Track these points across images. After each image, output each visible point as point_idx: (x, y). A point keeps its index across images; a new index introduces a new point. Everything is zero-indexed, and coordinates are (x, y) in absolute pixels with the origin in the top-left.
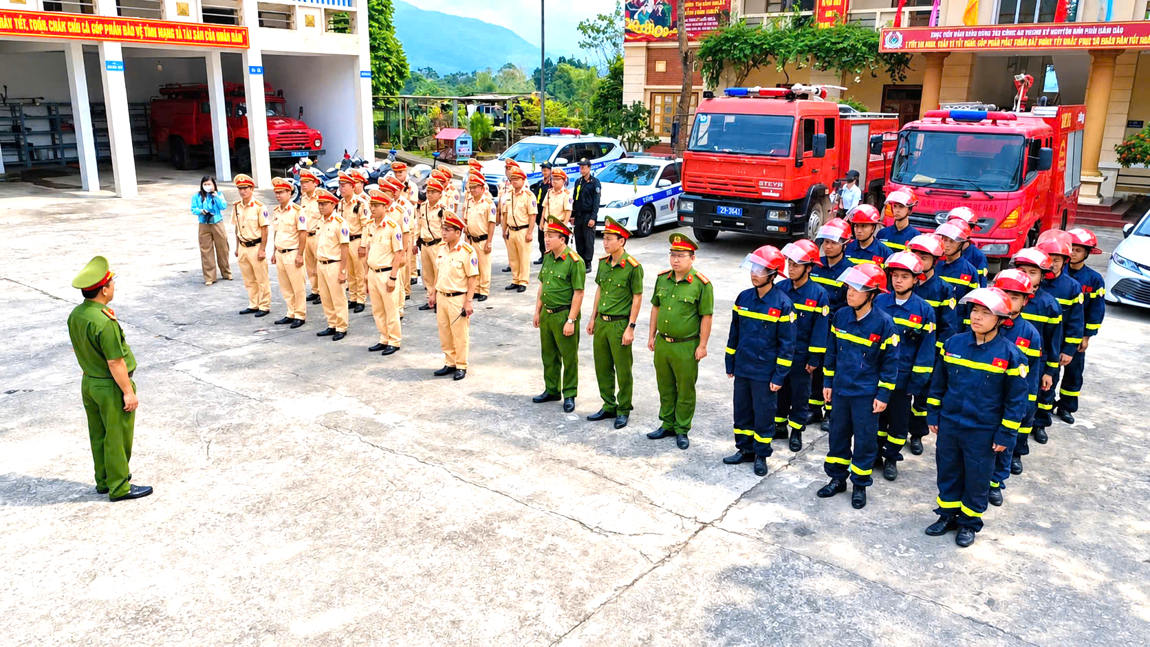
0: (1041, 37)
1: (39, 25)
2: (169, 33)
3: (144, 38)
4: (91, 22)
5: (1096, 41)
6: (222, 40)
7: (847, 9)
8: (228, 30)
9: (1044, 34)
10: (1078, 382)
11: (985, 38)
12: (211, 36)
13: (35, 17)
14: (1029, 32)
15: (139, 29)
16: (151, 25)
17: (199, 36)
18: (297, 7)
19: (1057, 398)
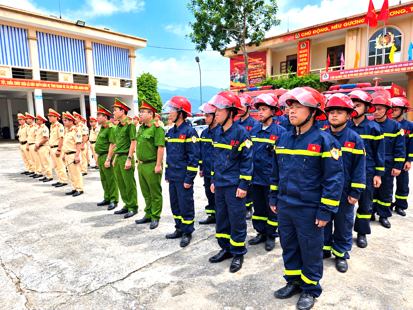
0: (385, 69)
1: (10, 83)
2: (61, 86)
3: (51, 88)
4: (30, 82)
5: (409, 68)
6: (81, 89)
7: (309, 70)
8: (83, 86)
9: (386, 68)
10: (406, 191)
11: (362, 72)
12: (76, 88)
13: (9, 80)
14: (380, 68)
15: (49, 85)
16: (54, 84)
17: (72, 87)
18: (109, 79)
19: (394, 201)
